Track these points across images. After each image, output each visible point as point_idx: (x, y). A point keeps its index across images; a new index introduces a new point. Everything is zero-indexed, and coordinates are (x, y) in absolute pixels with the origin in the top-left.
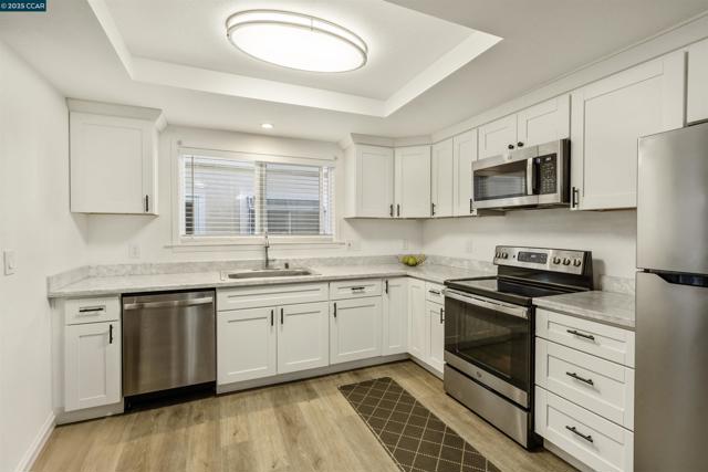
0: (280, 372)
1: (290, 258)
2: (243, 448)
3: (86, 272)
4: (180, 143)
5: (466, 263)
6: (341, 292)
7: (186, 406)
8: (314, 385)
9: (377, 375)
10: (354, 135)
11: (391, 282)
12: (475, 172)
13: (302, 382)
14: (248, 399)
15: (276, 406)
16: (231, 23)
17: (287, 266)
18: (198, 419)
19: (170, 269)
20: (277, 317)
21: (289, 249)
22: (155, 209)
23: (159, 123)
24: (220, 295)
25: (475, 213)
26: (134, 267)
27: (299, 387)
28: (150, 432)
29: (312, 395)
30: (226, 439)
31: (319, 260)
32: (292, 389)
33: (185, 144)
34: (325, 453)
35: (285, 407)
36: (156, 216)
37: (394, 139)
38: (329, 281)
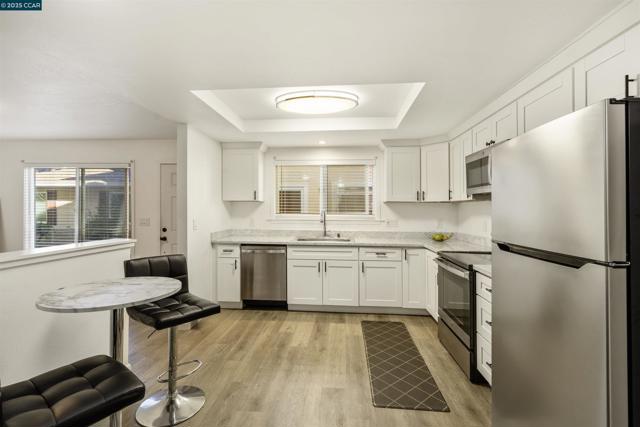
0: (325, 304)
1: (342, 230)
2: (288, 335)
3: (230, 232)
4: (275, 158)
5: (482, 241)
6: (368, 256)
7: (271, 312)
8: (347, 317)
9: (393, 319)
10: (384, 141)
11: (409, 252)
12: (467, 165)
13: (340, 313)
14: (304, 315)
15: (317, 322)
16: (279, 100)
17: (339, 236)
18: (274, 319)
19: (270, 233)
20: (323, 267)
21: (345, 224)
22: (260, 198)
23: (263, 148)
24: (289, 250)
25: (471, 198)
26: (252, 230)
27: (337, 316)
28: (249, 319)
29: (342, 321)
30: (283, 329)
31: (364, 233)
32: (331, 316)
33: (278, 158)
34: (329, 347)
35: (321, 324)
36: (261, 202)
37: (418, 140)
38: (359, 247)
